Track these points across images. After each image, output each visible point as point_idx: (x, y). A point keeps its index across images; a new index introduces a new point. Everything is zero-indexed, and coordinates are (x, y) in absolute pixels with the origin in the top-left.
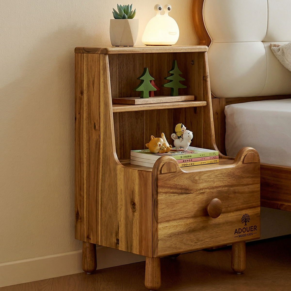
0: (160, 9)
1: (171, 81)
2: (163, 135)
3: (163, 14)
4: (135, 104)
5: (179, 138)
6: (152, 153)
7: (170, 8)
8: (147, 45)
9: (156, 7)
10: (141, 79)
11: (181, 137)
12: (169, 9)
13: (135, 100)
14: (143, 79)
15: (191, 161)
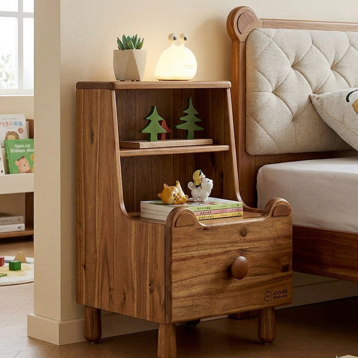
0: (175, 39)
1: (185, 122)
2: (178, 184)
3: (178, 44)
4: (140, 148)
5: (197, 186)
6: (166, 204)
7: (187, 38)
8: (160, 80)
9: (170, 36)
10: (148, 118)
11: (198, 186)
12: (185, 39)
13: (139, 143)
14: (150, 119)
15: (209, 213)
